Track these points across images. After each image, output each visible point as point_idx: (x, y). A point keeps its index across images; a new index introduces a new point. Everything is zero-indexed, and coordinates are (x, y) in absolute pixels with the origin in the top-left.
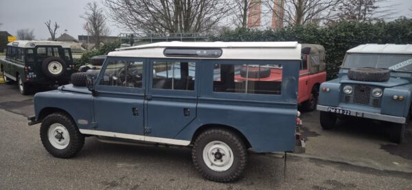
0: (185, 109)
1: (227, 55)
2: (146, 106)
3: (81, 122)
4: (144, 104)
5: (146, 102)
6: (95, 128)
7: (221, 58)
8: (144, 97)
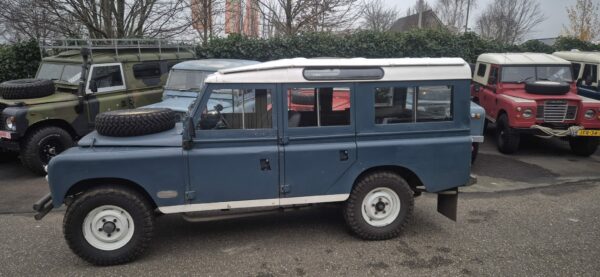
0: (342, 151)
1: (390, 75)
2: (282, 155)
3: (163, 194)
4: (279, 152)
5: (281, 149)
6: (191, 201)
7: (384, 79)
8: (279, 142)
